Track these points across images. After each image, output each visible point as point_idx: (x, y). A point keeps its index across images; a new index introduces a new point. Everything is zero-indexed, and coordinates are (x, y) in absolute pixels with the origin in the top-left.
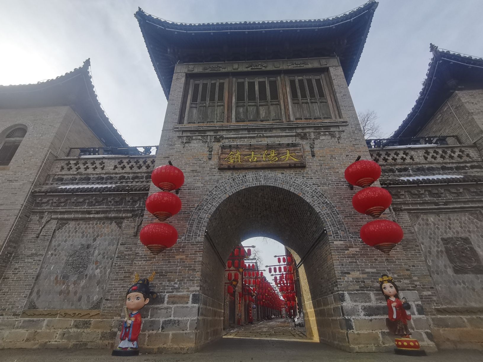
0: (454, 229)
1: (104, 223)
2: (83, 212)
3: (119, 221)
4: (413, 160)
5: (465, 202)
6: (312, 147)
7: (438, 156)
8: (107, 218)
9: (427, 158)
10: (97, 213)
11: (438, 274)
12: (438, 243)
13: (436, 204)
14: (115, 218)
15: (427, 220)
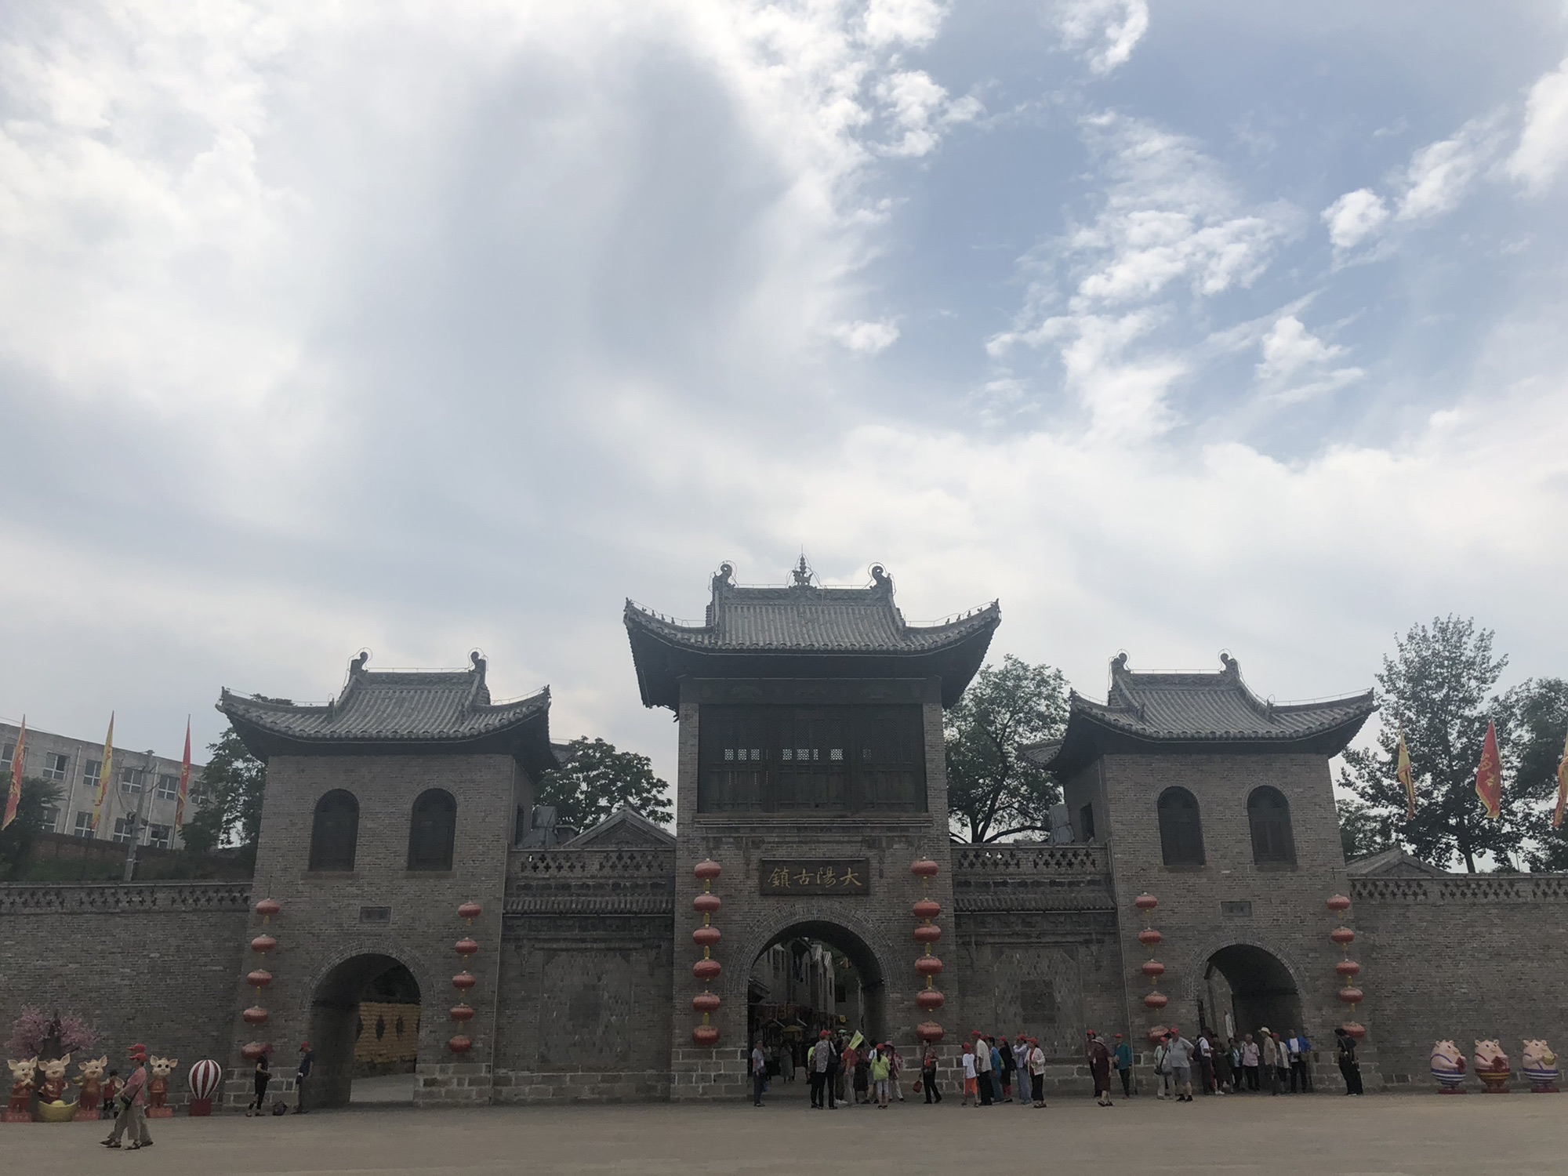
0: (1040, 969)
1: (605, 956)
2: (574, 940)
3: (625, 953)
4: (1019, 868)
5: (1063, 935)
6: (881, 861)
7: (1053, 862)
8: (609, 949)
9: (1038, 864)
10: (595, 941)
11: (1005, 1022)
12: (1016, 986)
13: (1028, 936)
14: (620, 949)
15: (1012, 957)
